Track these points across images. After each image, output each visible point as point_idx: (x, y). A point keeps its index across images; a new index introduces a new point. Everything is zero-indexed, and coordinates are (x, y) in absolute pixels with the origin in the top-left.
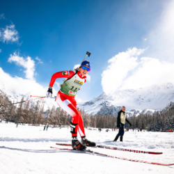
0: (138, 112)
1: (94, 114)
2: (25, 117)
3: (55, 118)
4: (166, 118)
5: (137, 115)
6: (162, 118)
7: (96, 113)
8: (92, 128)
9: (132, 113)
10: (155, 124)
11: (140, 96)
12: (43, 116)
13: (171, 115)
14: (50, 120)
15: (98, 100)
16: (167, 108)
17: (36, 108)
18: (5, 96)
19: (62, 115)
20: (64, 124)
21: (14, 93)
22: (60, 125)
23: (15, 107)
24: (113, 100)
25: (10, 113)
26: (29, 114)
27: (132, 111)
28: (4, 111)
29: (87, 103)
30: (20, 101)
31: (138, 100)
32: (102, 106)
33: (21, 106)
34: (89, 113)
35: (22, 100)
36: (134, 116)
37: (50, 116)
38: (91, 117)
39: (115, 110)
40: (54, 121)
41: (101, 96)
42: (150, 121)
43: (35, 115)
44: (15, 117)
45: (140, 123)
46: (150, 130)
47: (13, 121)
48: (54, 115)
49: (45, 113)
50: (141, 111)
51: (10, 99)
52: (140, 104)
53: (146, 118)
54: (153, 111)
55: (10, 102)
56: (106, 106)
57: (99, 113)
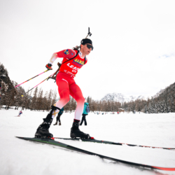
5: (134, 100)
13: (162, 100)
22: (71, 110)
27: (131, 97)
33: (35, 94)
35: (37, 89)
46: (145, 112)
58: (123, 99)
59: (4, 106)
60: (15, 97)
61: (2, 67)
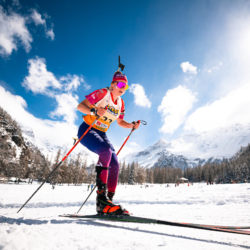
0: (204, 161)
1: (150, 167)
2: (63, 174)
4: (237, 166)
5: (202, 165)
6: (232, 166)
7: (152, 165)
8: (149, 184)
9: (197, 162)
10: (225, 174)
11: (204, 141)
12: (87, 172)
13: (242, 163)
15: (154, 148)
16: (237, 154)
17: (77, 163)
18: (36, 149)
21: (48, 145)
23: (50, 163)
24: (172, 148)
25: (43, 170)
26: (69, 171)
28: (34, 168)
29: (141, 154)
30: (55, 154)
31: (202, 146)
32: (159, 156)
33: (57, 161)
34: (144, 166)
35: (59, 153)
36: (199, 166)
39: (176, 160)
42: (218, 171)
43: (75, 172)
45: (207, 174)
46: (218, 182)
49: (88, 168)
50: (207, 160)
51: (44, 153)
52: (205, 151)
53: (213, 168)
54: (222, 159)
55: (43, 157)
56: (164, 156)
57: (156, 165)
58: (186, 164)
59: (14, 179)
60: (29, 166)
61: (14, 123)
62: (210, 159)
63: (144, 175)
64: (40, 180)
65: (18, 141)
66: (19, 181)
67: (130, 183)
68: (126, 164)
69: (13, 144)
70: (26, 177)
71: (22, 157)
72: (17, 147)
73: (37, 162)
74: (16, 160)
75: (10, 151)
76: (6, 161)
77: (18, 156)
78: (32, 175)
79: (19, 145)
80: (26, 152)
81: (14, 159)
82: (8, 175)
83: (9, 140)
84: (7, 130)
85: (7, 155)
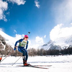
0: (67, 47)
1: (48, 50)
3: (31, 53)
5: (67, 48)
7: (48, 49)
9: (65, 47)
11: (67, 40)
14: (29, 54)
15: (49, 43)
18: (10, 46)
19: (34, 51)
20: (35, 55)
22: (34, 56)
24: (55, 43)
27: (65, 46)
28: (10, 52)
31: (66, 41)
32: (51, 46)
34: (46, 49)
36: (66, 49)
37: (29, 52)
38: (47, 51)
39: (57, 47)
40: (31, 54)
41: (50, 41)
44: (15, 54)
47: (14, 56)
48: (31, 51)
51: (12, 47)
52: (67, 43)
55: (12, 48)
56: (52, 46)
57: (50, 49)
58: (61, 48)
59: (4, 55)
60: (8, 51)
61: (3, 38)
62: (70, 46)
63: (46, 53)
64: (12, 56)
65: (4, 43)
66: (6, 56)
67: (41, 55)
68: (39, 49)
69: (3, 44)
70: (7, 55)
71: (6, 48)
72: (4, 45)
73: (10, 50)
74: (4, 49)
75: (2, 46)
76: (1, 50)
77: (4, 48)
78: (9, 54)
79: (5, 45)
80: (7, 47)
81: (3, 49)
82: (2, 54)
83: (2, 43)
84: (1, 40)
85: (1, 48)
